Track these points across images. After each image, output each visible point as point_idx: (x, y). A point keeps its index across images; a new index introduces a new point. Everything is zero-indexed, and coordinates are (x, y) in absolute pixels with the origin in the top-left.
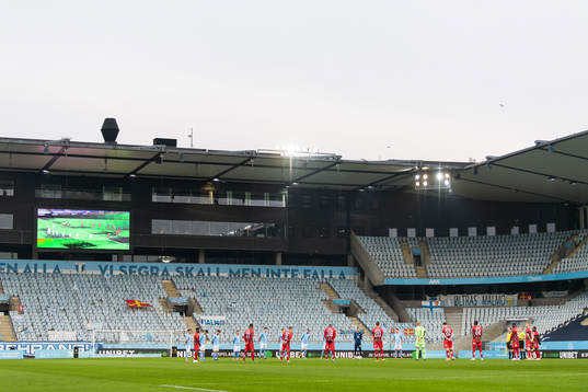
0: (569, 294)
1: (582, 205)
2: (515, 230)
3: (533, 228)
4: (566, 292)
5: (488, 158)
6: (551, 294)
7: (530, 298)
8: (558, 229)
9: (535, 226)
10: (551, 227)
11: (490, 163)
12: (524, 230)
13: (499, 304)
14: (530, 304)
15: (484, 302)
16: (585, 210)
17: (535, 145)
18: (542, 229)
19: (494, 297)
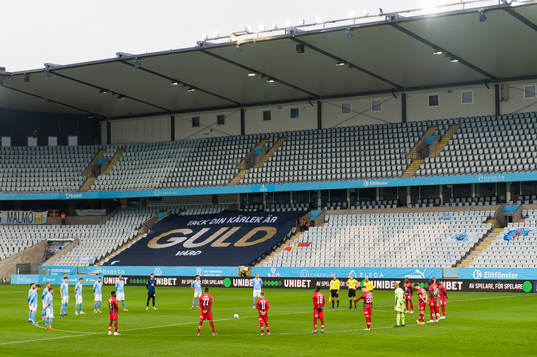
0: (108, 213)
1: (105, 118)
2: (32, 142)
3: (53, 141)
4: (104, 211)
5: (48, 66)
6: (85, 212)
7: (63, 216)
8: (80, 143)
9: (55, 139)
10: (73, 140)
11: (51, 71)
12: (43, 142)
13: (26, 222)
14: (64, 223)
15: (9, 219)
16: (109, 124)
17: (116, 56)
18: (63, 142)
19: (20, 214)
